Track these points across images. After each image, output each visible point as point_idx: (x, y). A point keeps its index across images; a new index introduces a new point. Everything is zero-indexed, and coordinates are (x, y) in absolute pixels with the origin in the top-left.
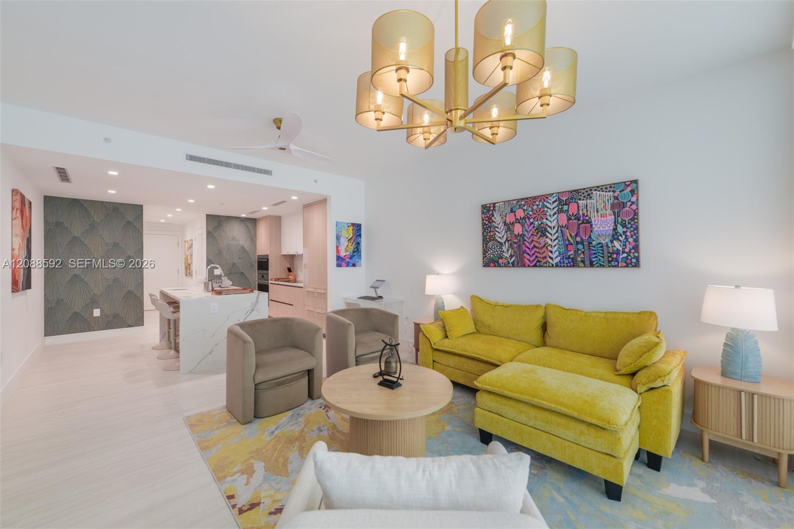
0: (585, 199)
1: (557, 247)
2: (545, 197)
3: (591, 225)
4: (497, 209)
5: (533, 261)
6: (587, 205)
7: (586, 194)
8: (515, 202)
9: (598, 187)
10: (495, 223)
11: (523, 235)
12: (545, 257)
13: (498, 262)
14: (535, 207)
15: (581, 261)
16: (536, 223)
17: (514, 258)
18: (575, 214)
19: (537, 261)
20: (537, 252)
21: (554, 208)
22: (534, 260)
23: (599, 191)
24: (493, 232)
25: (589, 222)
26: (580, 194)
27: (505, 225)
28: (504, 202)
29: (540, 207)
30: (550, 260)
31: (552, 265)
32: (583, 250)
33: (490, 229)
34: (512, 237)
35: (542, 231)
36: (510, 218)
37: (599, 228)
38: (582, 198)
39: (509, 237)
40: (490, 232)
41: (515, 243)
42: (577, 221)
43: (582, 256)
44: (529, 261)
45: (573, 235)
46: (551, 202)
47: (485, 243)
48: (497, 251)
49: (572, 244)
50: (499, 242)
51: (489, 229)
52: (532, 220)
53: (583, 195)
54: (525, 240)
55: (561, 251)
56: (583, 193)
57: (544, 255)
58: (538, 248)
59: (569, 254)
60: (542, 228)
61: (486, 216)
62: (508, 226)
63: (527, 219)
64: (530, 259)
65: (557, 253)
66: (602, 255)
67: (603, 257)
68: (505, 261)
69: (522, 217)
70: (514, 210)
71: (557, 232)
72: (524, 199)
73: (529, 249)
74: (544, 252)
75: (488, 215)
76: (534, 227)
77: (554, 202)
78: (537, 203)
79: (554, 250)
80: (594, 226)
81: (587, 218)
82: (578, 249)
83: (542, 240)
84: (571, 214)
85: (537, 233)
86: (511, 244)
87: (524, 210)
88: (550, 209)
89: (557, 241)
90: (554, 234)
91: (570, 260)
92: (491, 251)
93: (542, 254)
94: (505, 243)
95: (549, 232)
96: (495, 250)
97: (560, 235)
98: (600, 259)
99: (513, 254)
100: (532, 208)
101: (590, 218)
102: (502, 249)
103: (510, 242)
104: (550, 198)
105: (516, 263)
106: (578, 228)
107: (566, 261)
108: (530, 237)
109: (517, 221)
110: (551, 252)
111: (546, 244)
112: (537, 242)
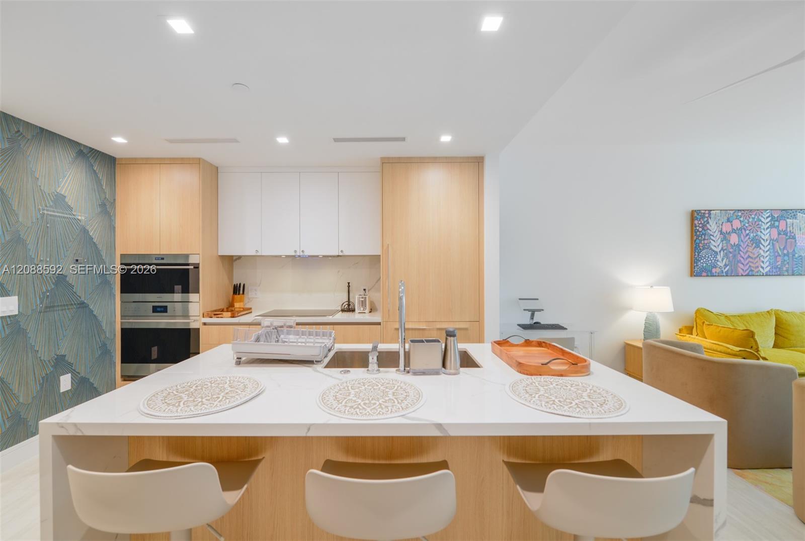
0: (792, 218)
1: (768, 258)
2: (760, 211)
3: (796, 241)
4: (712, 216)
5: (746, 271)
6: (793, 224)
7: (793, 214)
8: (732, 212)
9: (801, 210)
10: (710, 230)
11: (738, 245)
12: (758, 267)
13: (711, 271)
14: (751, 220)
15: (786, 270)
16: (752, 235)
17: (728, 267)
18: (784, 230)
19: (750, 271)
20: (751, 262)
21: (767, 223)
22: (748, 269)
23: (802, 213)
24: (707, 240)
25: (794, 238)
26: (788, 213)
27: (720, 234)
28: (721, 210)
29: (756, 220)
30: (761, 270)
31: (763, 274)
32: (788, 261)
33: (705, 236)
34: (727, 246)
35: (757, 242)
36: (727, 228)
37: (801, 243)
38: (790, 217)
39: (724, 246)
40: (704, 239)
41: (730, 252)
42: (785, 236)
43: (787, 266)
44: (743, 270)
45: (782, 248)
46: (765, 217)
47: (697, 251)
48: (711, 260)
49: (780, 256)
50: (714, 251)
51: (703, 236)
52: (747, 232)
53: (790, 215)
54: (741, 251)
55: (771, 261)
56: (791, 213)
57: (757, 265)
58: (751, 258)
59: (778, 264)
60: (757, 240)
61: (700, 222)
62: (725, 236)
63: (743, 230)
64: (743, 268)
65: (768, 263)
66: (801, 265)
67: (801, 267)
68: (718, 270)
69: (739, 228)
70: (731, 220)
71: (769, 244)
72: (741, 210)
73: (744, 259)
74: (757, 262)
75: (703, 222)
76: (749, 238)
77: (767, 218)
78: (753, 216)
79: (765, 260)
80: (797, 241)
81: (793, 235)
82: (785, 260)
83: (756, 251)
84: (781, 230)
85: (752, 244)
86: (726, 253)
87: (740, 221)
88: (764, 223)
89: (769, 252)
90: (766, 246)
91: (778, 269)
92: (705, 260)
93: (755, 263)
94: (720, 252)
95: (762, 244)
96: (709, 259)
97: (772, 247)
98: (799, 269)
99: (727, 263)
100: (748, 220)
101: (795, 235)
102: (716, 258)
103: (725, 251)
104: (764, 213)
105: (729, 272)
106: (786, 243)
107: (774, 271)
108: (746, 247)
109: (734, 231)
110: (763, 262)
111: (759, 255)
112: (751, 252)
